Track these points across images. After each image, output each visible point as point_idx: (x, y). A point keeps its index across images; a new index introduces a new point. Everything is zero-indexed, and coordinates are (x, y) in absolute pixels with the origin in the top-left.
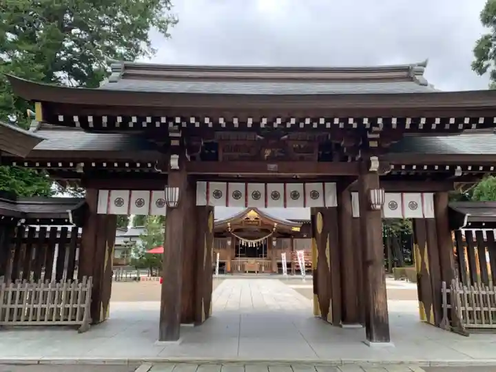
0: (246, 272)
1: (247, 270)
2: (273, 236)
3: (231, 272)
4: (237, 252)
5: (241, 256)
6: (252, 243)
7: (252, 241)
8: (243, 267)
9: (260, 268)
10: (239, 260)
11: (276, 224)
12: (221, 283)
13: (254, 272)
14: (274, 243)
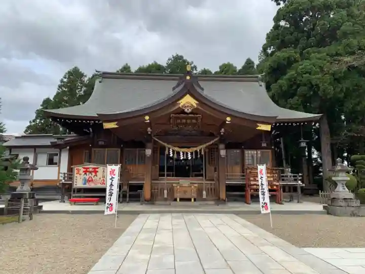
0: (176, 200)
1: (178, 196)
2: (222, 141)
3: (151, 201)
4: (161, 169)
5: (168, 175)
6: (186, 154)
7: (185, 150)
8: (171, 191)
9: (199, 192)
10: (166, 181)
11: (228, 119)
12: (132, 221)
13: (190, 200)
14: (223, 153)
